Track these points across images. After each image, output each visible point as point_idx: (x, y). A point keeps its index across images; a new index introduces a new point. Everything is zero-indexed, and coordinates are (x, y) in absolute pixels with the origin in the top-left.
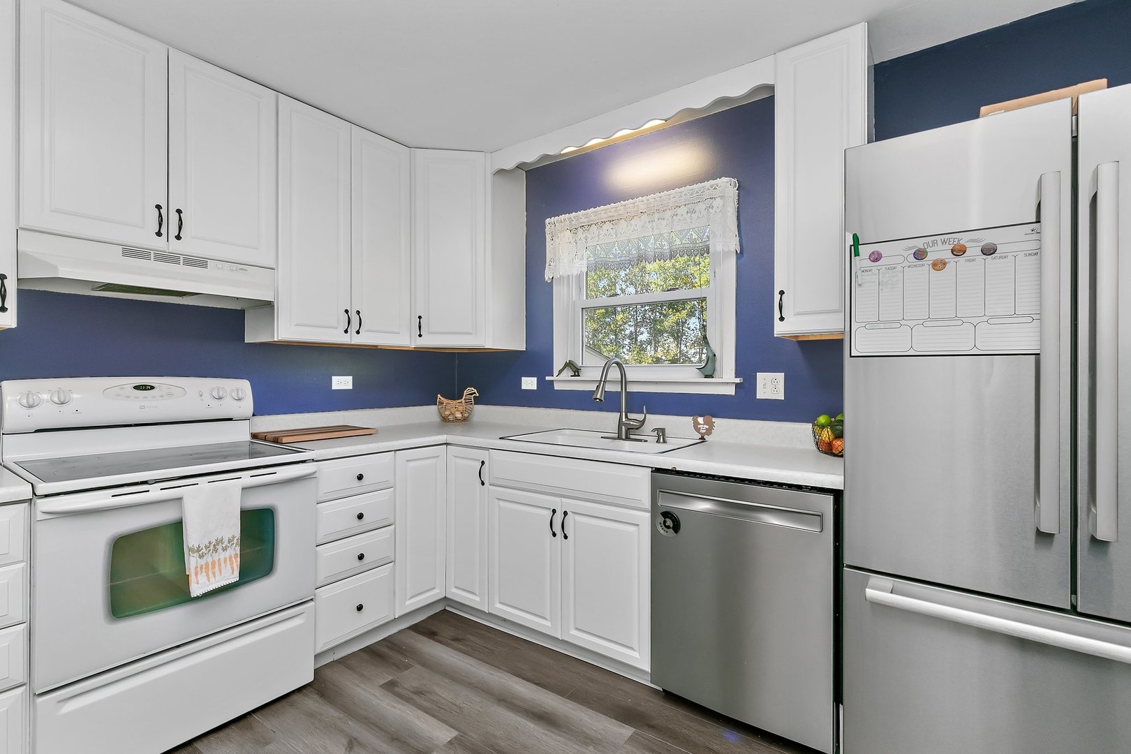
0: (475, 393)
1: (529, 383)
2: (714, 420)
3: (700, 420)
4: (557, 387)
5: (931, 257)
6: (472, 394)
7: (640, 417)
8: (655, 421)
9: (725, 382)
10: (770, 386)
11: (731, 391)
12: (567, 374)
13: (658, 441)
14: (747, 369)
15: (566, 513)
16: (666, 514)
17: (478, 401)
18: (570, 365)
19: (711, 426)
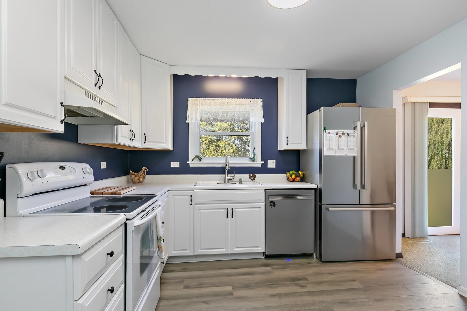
0: (146, 169)
1: (175, 164)
2: (256, 175)
3: (251, 175)
4: (191, 166)
5: (339, 135)
6: (145, 170)
7: (233, 175)
8: (238, 176)
9: (258, 163)
10: (272, 164)
11: (260, 165)
12: (196, 161)
13: (240, 183)
14: (265, 158)
15: (232, 209)
16: (271, 202)
17: (148, 173)
18: (197, 157)
19: (255, 177)
